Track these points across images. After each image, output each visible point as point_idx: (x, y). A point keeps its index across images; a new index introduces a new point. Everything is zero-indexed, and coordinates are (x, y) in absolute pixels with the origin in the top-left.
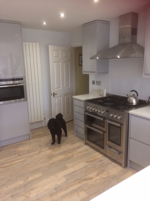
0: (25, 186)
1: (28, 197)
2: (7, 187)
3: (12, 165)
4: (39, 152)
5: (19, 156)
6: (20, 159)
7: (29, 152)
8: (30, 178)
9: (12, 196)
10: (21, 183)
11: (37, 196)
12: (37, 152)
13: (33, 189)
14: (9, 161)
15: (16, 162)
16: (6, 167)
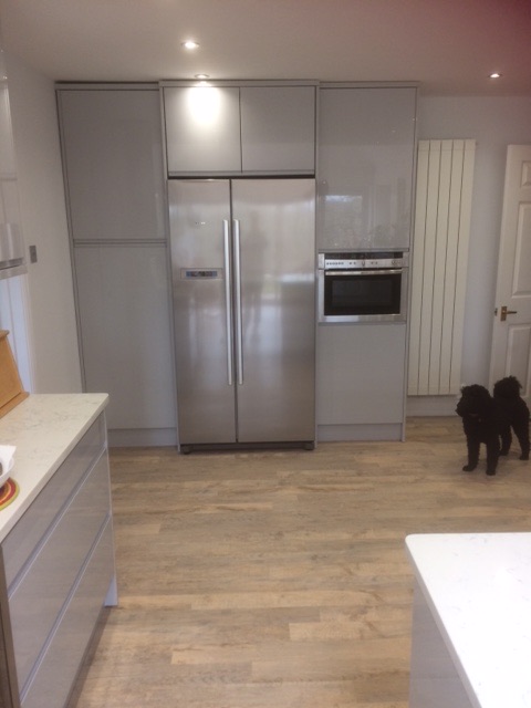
0: (352, 546)
1: (350, 573)
2: (307, 535)
3: (334, 489)
4: (416, 481)
5: (359, 475)
6: (359, 483)
7: (388, 472)
8: (371, 535)
9: (314, 558)
10: (345, 537)
11: (374, 579)
12: (411, 478)
13: (369, 561)
14: (328, 479)
15: (348, 486)
16: (318, 490)
